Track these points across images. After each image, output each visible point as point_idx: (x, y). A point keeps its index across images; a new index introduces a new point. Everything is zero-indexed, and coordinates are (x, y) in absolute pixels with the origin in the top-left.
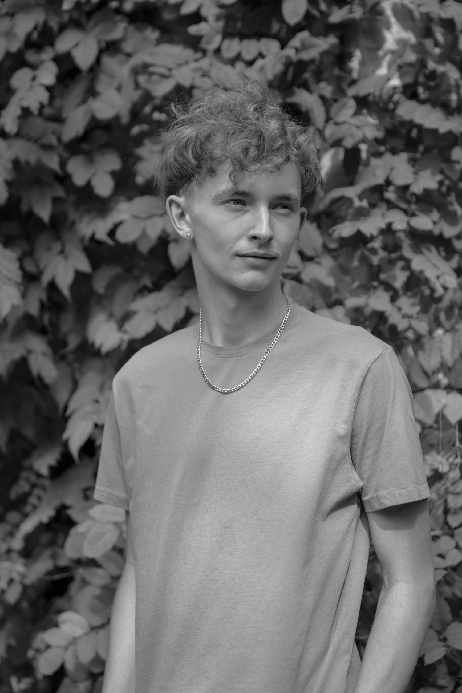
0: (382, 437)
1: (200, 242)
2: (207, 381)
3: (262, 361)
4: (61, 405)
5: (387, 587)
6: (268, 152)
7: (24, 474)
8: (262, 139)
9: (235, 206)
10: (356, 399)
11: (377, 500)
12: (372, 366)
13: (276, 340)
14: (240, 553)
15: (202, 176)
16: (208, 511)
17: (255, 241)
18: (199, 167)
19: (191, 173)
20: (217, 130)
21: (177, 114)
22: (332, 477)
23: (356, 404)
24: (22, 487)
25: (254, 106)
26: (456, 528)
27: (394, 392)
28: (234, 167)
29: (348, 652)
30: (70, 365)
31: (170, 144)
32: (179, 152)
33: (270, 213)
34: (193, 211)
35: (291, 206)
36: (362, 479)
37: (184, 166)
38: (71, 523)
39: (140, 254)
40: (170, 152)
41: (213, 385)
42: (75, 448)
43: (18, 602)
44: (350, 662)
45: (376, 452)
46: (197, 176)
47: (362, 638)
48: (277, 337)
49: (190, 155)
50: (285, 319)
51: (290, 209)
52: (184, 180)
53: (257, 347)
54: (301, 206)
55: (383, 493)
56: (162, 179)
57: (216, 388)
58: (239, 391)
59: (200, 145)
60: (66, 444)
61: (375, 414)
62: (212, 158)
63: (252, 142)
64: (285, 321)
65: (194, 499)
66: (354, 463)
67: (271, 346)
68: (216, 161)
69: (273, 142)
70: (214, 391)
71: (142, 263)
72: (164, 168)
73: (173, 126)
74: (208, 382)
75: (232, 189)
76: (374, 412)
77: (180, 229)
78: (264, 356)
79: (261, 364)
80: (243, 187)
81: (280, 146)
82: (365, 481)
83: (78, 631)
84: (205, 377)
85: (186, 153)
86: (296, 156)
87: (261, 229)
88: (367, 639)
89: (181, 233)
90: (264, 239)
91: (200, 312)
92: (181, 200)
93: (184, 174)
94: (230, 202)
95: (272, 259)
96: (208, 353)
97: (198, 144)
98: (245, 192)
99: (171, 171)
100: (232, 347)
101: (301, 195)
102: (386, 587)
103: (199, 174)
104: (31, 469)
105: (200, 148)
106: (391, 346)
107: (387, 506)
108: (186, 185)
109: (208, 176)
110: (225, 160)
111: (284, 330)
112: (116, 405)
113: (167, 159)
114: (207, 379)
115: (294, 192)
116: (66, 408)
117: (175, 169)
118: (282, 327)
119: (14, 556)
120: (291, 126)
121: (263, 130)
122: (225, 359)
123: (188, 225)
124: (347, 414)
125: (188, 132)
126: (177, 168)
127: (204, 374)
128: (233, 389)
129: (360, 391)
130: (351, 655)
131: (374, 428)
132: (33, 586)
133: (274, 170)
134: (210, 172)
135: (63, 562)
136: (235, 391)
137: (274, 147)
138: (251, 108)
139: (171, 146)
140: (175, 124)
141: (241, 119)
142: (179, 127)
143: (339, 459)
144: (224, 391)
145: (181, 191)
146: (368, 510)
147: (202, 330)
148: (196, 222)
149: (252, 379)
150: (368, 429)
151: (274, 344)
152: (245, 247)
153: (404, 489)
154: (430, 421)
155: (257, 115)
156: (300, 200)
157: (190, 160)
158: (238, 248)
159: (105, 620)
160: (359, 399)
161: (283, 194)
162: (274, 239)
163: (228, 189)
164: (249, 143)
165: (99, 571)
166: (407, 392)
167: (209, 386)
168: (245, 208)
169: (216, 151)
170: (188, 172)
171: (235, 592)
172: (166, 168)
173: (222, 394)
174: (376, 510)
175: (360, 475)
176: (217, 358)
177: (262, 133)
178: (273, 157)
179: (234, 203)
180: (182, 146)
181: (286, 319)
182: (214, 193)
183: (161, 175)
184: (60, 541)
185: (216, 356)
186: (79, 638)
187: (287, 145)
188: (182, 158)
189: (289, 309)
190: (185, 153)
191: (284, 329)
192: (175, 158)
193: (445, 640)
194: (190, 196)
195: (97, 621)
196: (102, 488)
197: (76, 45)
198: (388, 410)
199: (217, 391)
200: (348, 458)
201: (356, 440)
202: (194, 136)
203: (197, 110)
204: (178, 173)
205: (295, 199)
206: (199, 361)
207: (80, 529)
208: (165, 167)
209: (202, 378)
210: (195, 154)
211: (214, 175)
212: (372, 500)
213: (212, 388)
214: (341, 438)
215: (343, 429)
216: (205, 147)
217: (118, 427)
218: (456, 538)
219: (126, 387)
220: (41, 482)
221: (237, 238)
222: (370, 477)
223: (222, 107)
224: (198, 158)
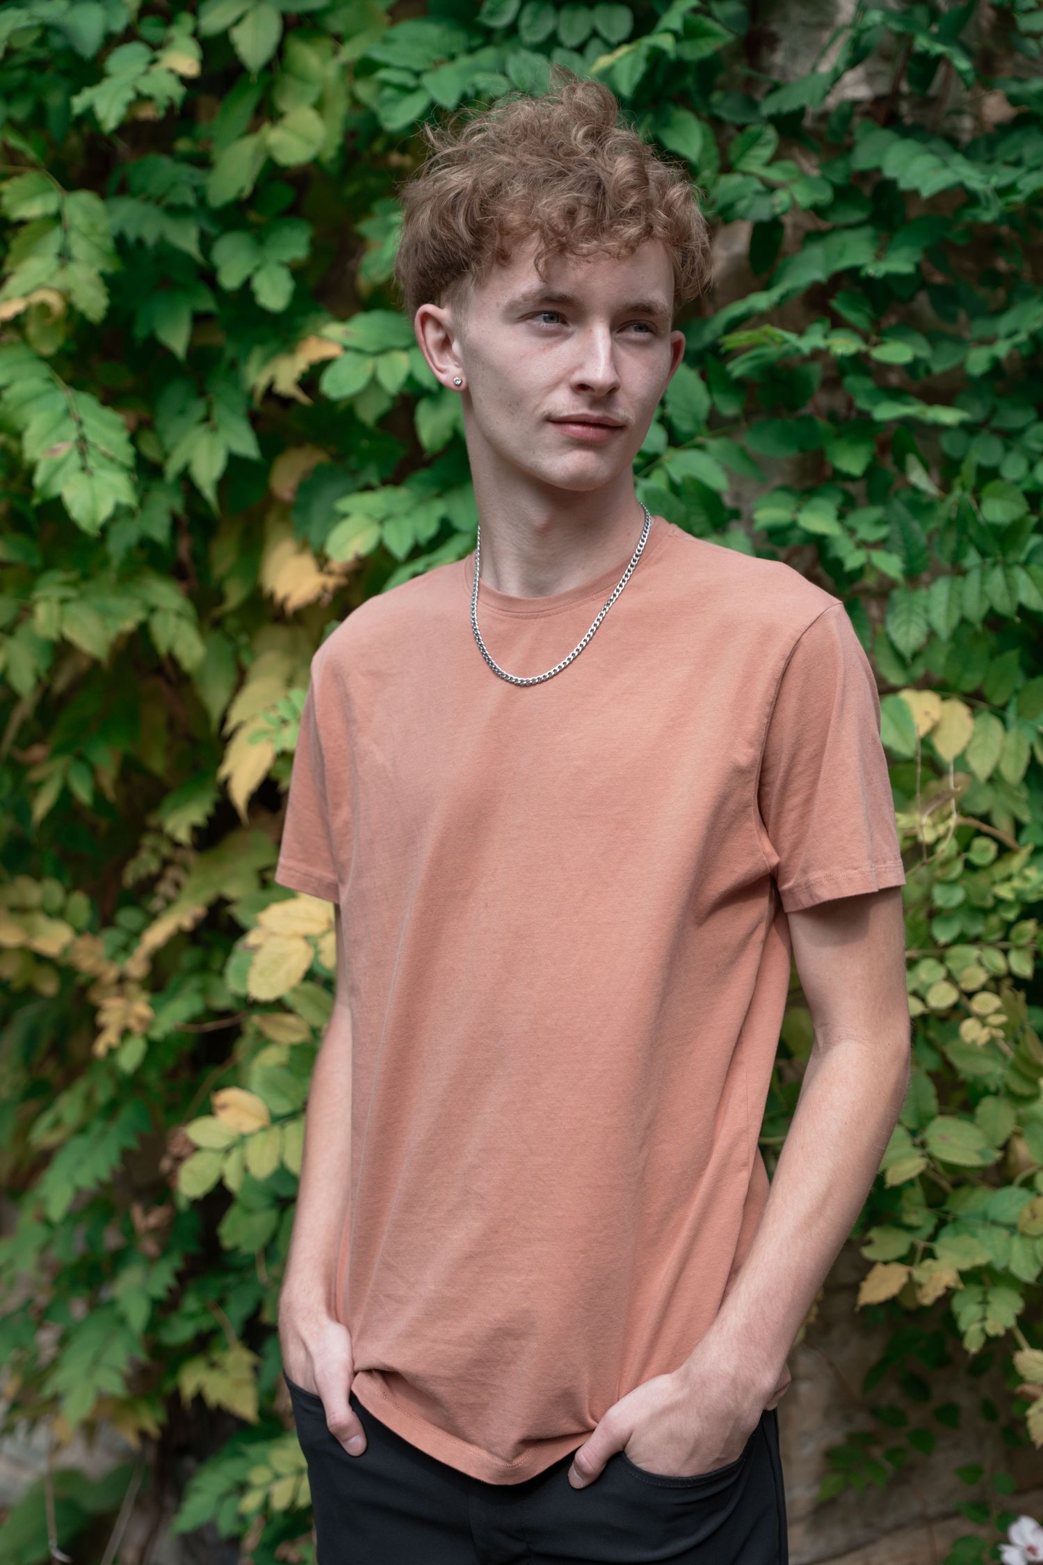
0: (818, 772)
1: (479, 393)
2: (488, 662)
3: (595, 625)
4: (216, 714)
5: (821, 1050)
6: (611, 218)
7: (149, 841)
8: (601, 191)
9: (547, 326)
10: (771, 699)
11: (806, 888)
12: (804, 636)
13: (621, 586)
14: (547, 984)
15: (483, 267)
16: (487, 906)
17: (585, 393)
18: (478, 247)
19: (464, 260)
20: (513, 174)
21: (437, 144)
22: (719, 844)
23: (772, 709)
24: (145, 864)
25: (584, 129)
26: (947, 946)
27: (844, 686)
28: (547, 246)
29: (745, 1164)
30: (230, 638)
31: (423, 202)
32: (439, 218)
33: (614, 340)
34: (465, 336)
35: (653, 325)
36: (778, 850)
37: (450, 247)
38: (237, 931)
39: (362, 425)
40: (424, 219)
41: (500, 670)
42: (241, 792)
43: (140, 1070)
44: (750, 1182)
45: (809, 800)
46: (473, 266)
47: (768, 1140)
48: (624, 581)
49: (460, 224)
50: (639, 547)
51: (651, 331)
52: (450, 273)
53: (586, 599)
54: (674, 328)
55: (816, 876)
56: (408, 273)
57: (507, 676)
58: (549, 681)
59: (481, 205)
60: (224, 788)
61: (808, 729)
62: (503, 230)
63: (582, 198)
64: (639, 551)
65: (461, 884)
66: (766, 820)
67: (612, 597)
68: (510, 236)
69: (623, 200)
70: (503, 681)
71: (365, 444)
72: (412, 251)
73: (430, 169)
74: (492, 664)
75: (540, 291)
76: (804, 725)
77: (441, 371)
78: (599, 617)
79: (592, 630)
80: (562, 288)
81: (635, 207)
82: (785, 855)
83: (250, 1124)
84: (486, 654)
85: (454, 220)
86: (665, 227)
87: (596, 370)
88: (782, 1144)
89: (443, 377)
90: (601, 389)
91: (479, 533)
92: (444, 313)
93: (449, 262)
94: (537, 318)
95: (616, 428)
96: (492, 609)
97: (477, 201)
98: (566, 296)
99: (426, 257)
100: (539, 598)
101: (674, 305)
102: (818, 1049)
103: (479, 262)
104: (159, 830)
105: (480, 210)
106: (840, 599)
107: (822, 901)
108: (453, 284)
109: (496, 267)
110: (528, 234)
111: (638, 568)
112: (317, 708)
113: (417, 232)
114: (489, 659)
115: (659, 296)
116: (224, 720)
117: (434, 253)
118: (634, 561)
119: (132, 988)
120: (657, 168)
121: (602, 177)
122: (526, 621)
123: (456, 363)
124: (753, 727)
125: (458, 179)
126: (437, 251)
127: (483, 649)
128: (539, 679)
129: (779, 685)
130: (750, 1170)
131: (805, 755)
132: (167, 1040)
133: (623, 252)
134: (499, 259)
135: (222, 1002)
136: (541, 682)
137: (622, 207)
138: (578, 133)
139: (426, 207)
140: (432, 165)
141: (561, 155)
142: (440, 169)
143: (734, 811)
144: (522, 681)
145: (444, 297)
146: (789, 907)
147: (481, 566)
148: (472, 357)
149: (574, 659)
150: (793, 757)
151: (617, 594)
152: (564, 405)
153: (855, 869)
154: (907, 748)
155: (591, 145)
156: (671, 315)
157: (460, 234)
158: (550, 407)
159: (299, 1104)
160: (777, 699)
161: (639, 302)
162: (621, 389)
163: (531, 290)
164: (578, 199)
165: (290, 1020)
166: (869, 687)
167: (494, 671)
168: (565, 328)
169: (511, 215)
170: (457, 258)
171: (538, 1056)
172: (416, 250)
173: (518, 688)
174: (803, 908)
175: (775, 843)
176: (509, 618)
177: (600, 181)
178: (622, 227)
179: (545, 320)
180: (445, 206)
181: (641, 546)
182: (505, 301)
183: (407, 266)
184: (216, 965)
185: (506, 616)
186: (252, 1135)
187: (648, 205)
188: (446, 231)
189: (647, 528)
190: (451, 220)
191: (636, 565)
192: (432, 230)
193: (923, 1145)
194: (459, 304)
195: (283, 1107)
196: (291, 863)
197: (238, 21)
198: (832, 721)
199: (508, 681)
200: (753, 811)
201: (769, 777)
202: (469, 187)
203: (476, 137)
204: (437, 260)
205: (662, 313)
206: (474, 623)
207: (252, 939)
208: (414, 248)
209: (481, 657)
210: (471, 223)
211: (506, 264)
212: (796, 890)
213: (499, 676)
214: (740, 772)
215: (745, 755)
216: (488, 207)
217: (320, 750)
218: (950, 964)
219: (336, 674)
220: (180, 855)
221: (549, 386)
222: (796, 846)
223: (526, 129)
224: (478, 231)
